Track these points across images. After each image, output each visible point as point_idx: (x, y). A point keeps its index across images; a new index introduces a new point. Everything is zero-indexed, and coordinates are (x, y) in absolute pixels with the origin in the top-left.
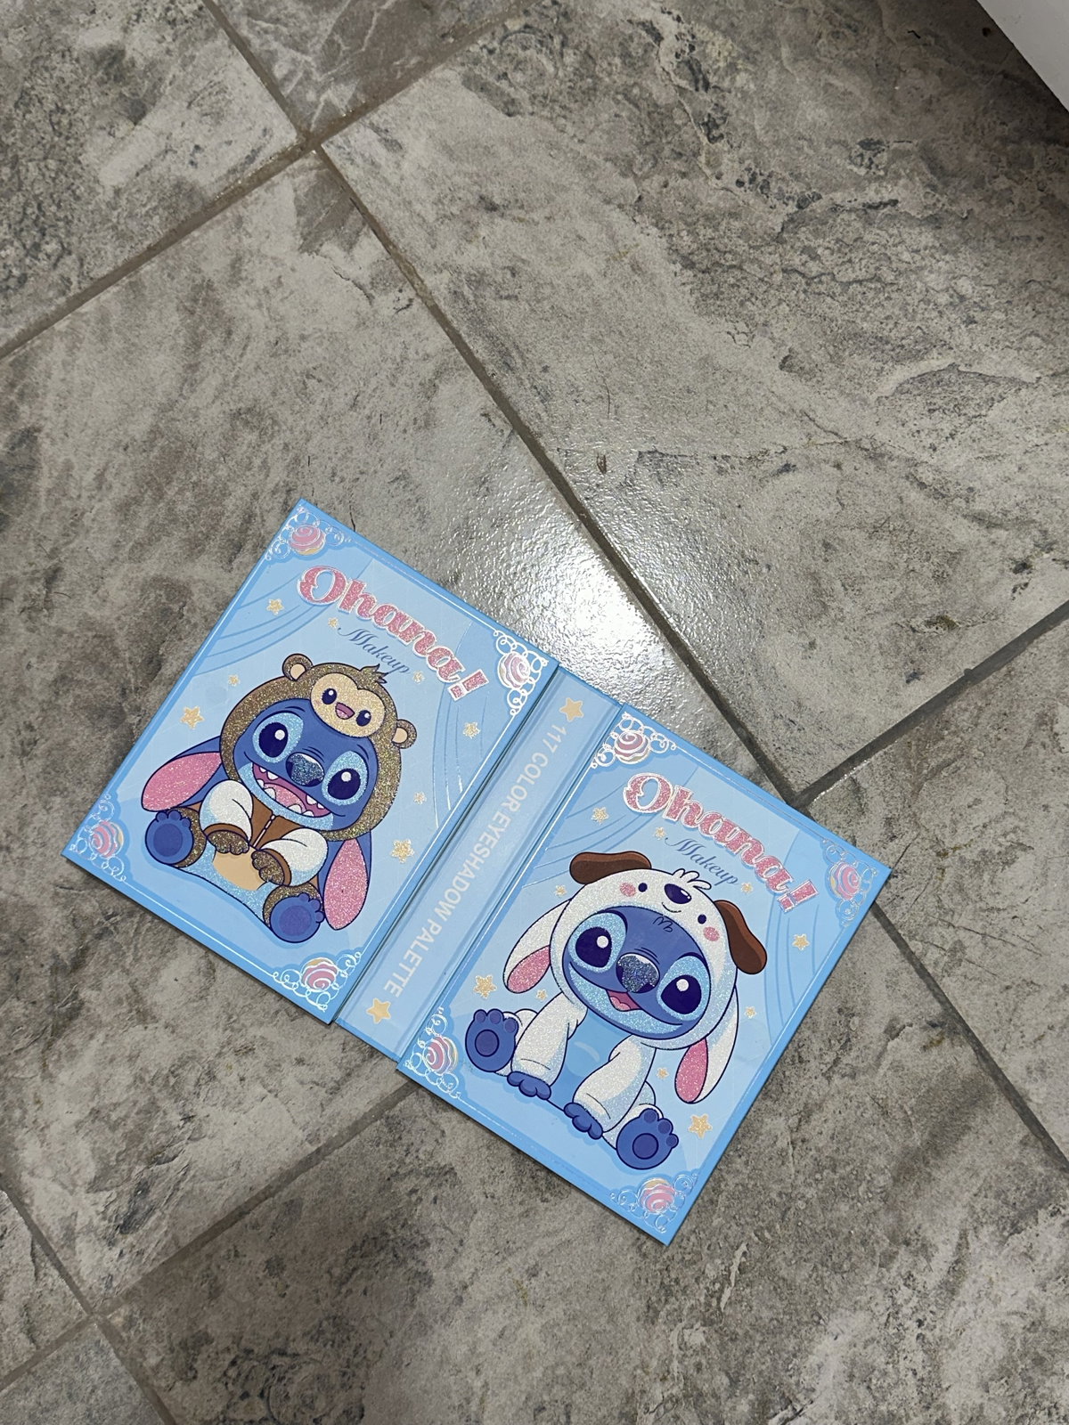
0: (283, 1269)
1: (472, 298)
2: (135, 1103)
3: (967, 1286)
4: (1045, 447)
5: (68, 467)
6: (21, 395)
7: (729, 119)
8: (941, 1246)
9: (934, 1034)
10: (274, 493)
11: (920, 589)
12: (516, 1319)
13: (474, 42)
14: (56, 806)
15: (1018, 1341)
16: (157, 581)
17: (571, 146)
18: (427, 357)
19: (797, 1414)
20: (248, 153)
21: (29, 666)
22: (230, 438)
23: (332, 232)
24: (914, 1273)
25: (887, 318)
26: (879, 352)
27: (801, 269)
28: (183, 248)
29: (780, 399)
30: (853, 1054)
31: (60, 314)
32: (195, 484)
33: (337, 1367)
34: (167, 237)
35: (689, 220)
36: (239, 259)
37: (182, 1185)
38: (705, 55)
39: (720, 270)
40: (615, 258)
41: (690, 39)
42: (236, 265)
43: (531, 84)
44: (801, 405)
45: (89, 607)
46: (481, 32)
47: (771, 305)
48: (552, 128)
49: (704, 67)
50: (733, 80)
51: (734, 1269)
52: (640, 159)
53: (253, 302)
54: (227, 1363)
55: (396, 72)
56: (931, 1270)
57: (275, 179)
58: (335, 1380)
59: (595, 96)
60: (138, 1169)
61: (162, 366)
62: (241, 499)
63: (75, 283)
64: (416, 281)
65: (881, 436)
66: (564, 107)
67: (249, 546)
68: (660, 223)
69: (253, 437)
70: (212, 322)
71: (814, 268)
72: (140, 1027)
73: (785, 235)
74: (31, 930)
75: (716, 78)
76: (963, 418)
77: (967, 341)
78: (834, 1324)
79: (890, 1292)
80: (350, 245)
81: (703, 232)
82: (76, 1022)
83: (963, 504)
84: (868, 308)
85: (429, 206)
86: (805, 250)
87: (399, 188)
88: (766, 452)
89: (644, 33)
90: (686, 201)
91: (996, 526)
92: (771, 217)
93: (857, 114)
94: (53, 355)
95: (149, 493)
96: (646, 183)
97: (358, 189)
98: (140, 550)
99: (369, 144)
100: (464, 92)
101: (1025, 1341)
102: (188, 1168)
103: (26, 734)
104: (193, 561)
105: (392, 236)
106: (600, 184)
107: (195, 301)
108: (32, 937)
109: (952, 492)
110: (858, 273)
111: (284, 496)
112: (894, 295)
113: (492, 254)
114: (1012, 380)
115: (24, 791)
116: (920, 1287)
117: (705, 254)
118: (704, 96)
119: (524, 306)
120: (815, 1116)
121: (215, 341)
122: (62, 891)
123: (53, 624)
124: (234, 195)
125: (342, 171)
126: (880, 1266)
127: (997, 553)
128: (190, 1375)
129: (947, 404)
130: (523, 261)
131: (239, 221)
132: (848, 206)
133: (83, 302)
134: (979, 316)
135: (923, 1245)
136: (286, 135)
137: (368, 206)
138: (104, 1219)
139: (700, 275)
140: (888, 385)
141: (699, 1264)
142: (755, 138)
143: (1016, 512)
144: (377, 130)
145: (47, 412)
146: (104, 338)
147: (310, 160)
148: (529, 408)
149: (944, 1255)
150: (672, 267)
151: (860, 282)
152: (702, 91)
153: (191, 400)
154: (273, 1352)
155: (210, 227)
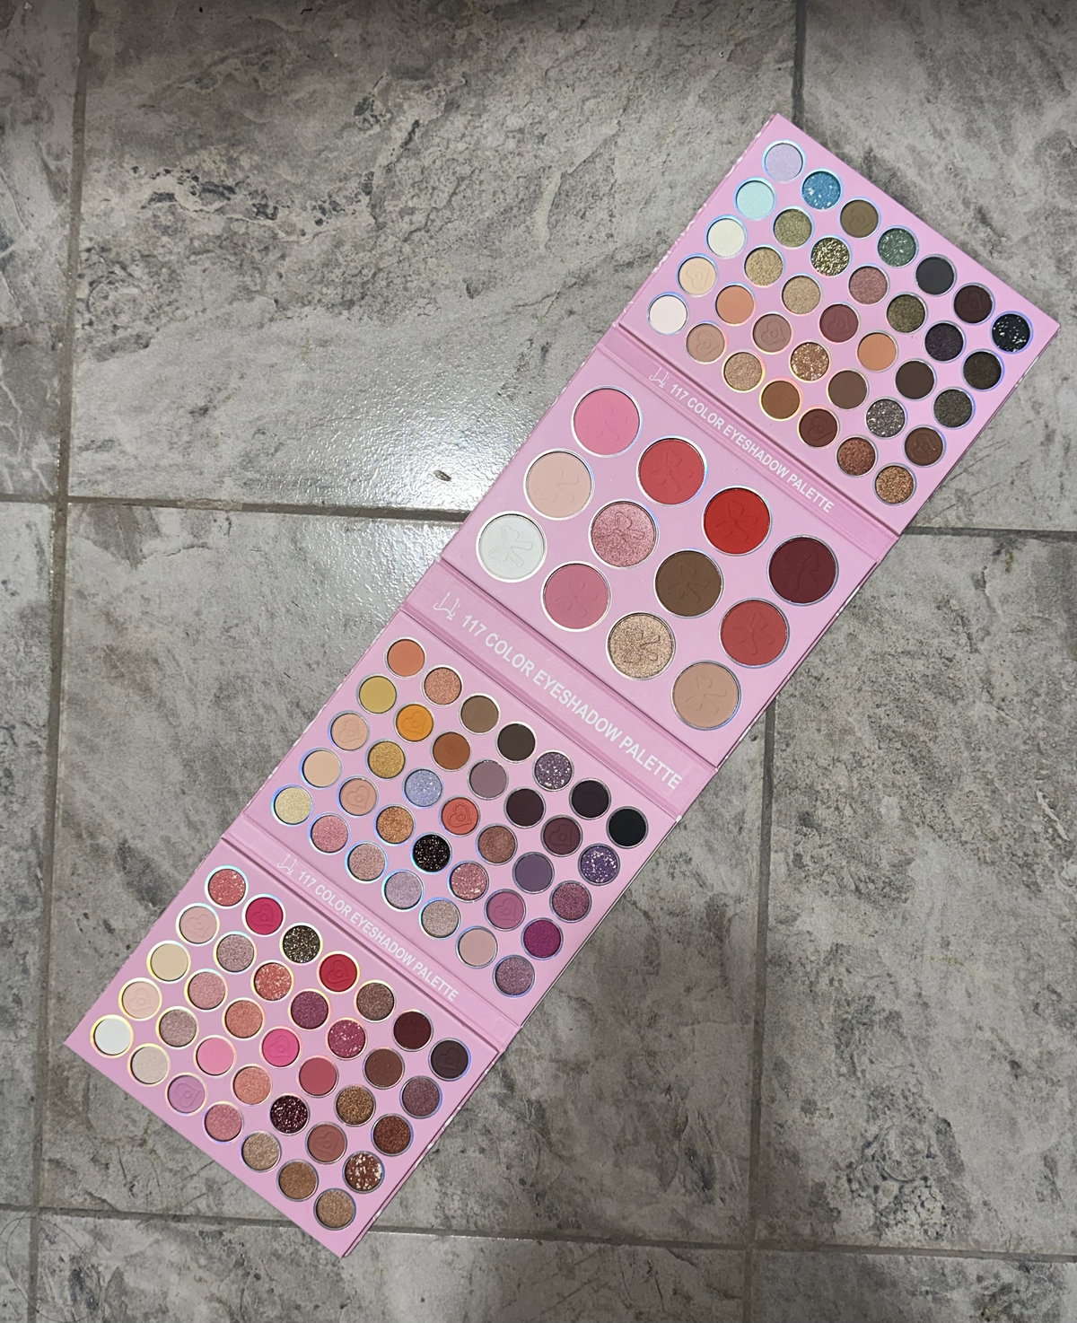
0: (815, 1104)
1: (258, 476)
2: (631, 1116)
5: (167, 840)
6: (92, 835)
7: (267, 193)
9: (1003, 557)
13: (74, 330)
20: (35, 550)
22: (230, 716)
23: (137, 536)
28: (71, 648)
30: (973, 622)
31: (53, 766)
34: (53, 653)
35: (318, 279)
36: (108, 614)
37: (708, 1126)
38: (208, 173)
41: (187, 175)
43: (135, 314)
44: (509, 304)
46: (70, 320)
48: (178, 324)
49: (216, 181)
50: (241, 168)
51: (1049, 811)
52: (248, 279)
53: (146, 629)
54: (846, 1185)
55: (55, 402)
57: (69, 545)
58: (912, 1124)
59: (179, 275)
60: (675, 1148)
61: (144, 725)
63: (38, 739)
64: (216, 504)
65: (573, 265)
66: (170, 304)
68: (304, 301)
69: (240, 702)
70: (139, 667)
72: (584, 1076)
75: (231, 179)
76: (605, 199)
77: (553, 152)
80: (156, 530)
81: (333, 276)
82: (547, 1115)
85: (170, 454)
87: (140, 465)
89: (159, 204)
90: (302, 270)
93: (332, 99)
94: (79, 793)
96: (269, 289)
97: (120, 493)
99: (93, 461)
102: (700, 1115)
105: (172, 497)
106: (245, 322)
113: (238, 438)
117: (350, 286)
118: (238, 198)
120: (993, 680)
121: (154, 676)
124: (58, 584)
125: (98, 495)
128: (835, 1214)
129: (587, 201)
130: (258, 419)
131: (80, 594)
132: (394, 159)
133: (57, 744)
134: (542, 129)
137: (138, 497)
138: (691, 1194)
140: (542, 232)
141: (1027, 832)
142: (295, 186)
144: (87, 448)
145: (117, 826)
146: (93, 749)
147: (74, 511)
150: (342, 317)
152: (232, 196)
153: (184, 722)
154: (863, 1152)
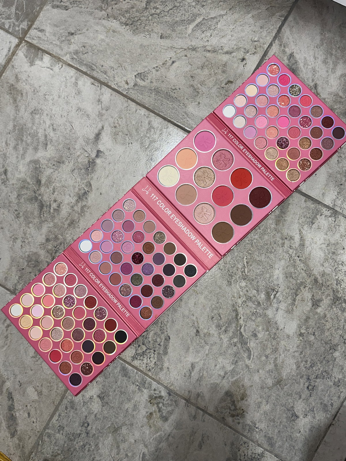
3: (307, 243)
4: (236, 28)
8: (295, 236)
10: (49, 127)
11: (220, 77)
12: (197, 299)
14: (31, 226)
15: (326, 250)
16: (31, 162)
17: (85, 10)
18: (72, 77)
19: (277, 292)
21: (10, 196)
24: (291, 245)
25: (182, 15)
26: (184, 24)
27: (155, 13)
29: (164, 46)
32: (29, 134)
33: (158, 329)
39: (135, 22)
40: (108, 31)
42: (17, 77)
45: (17, 176)
47: (151, 25)
56: (295, 243)
62: (42, 132)
67: (49, 143)
71: (158, 11)
73: (147, 7)
74: (39, 258)
78: (277, 266)
79: (287, 252)
83: (222, 51)
84: (176, 15)
86: (154, 8)
88: (166, 61)
91: (232, 53)
92: (142, 4)
95: (19, 141)
98: (23, 155)
100: (54, 10)
101: (328, 249)
103: (16, 213)
104: (37, 153)
107: (11, 90)
108: (40, 260)
109: (217, 49)
110: (170, 7)
111: (52, 127)
112: (181, 9)
114: (220, 15)
115: (22, 226)
116: (294, 248)
119: (90, 54)
122: (41, 246)
123: (11, 183)
126: (282, 247)
127: (235, 59)
135: (291, 237)
136: (15, 41)
139: (131, 26)
143: (235, 47)
148: (102, 77)
149: (297, 238)
151: (171, 9)
155: (7, 71)
